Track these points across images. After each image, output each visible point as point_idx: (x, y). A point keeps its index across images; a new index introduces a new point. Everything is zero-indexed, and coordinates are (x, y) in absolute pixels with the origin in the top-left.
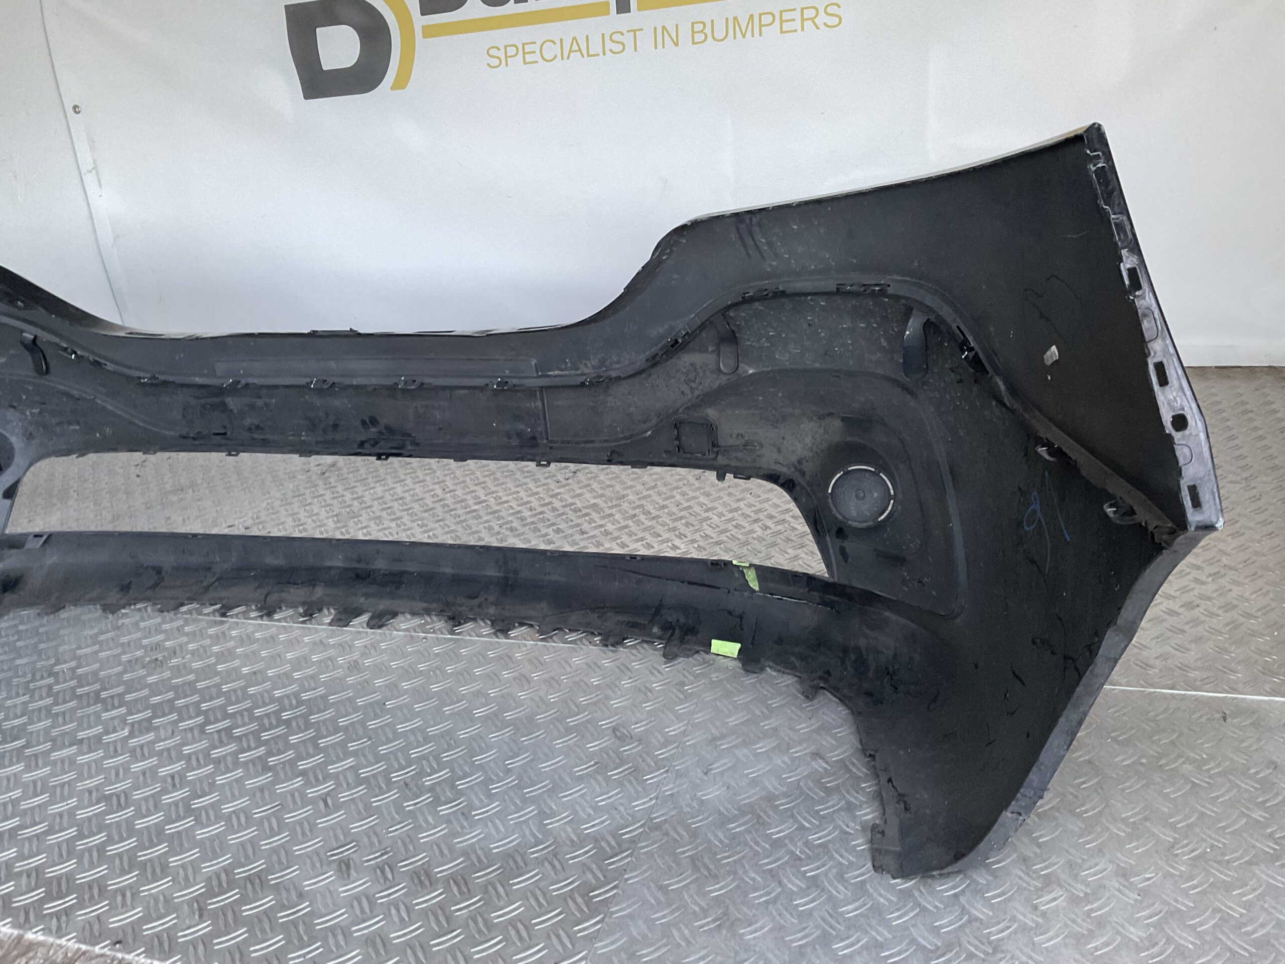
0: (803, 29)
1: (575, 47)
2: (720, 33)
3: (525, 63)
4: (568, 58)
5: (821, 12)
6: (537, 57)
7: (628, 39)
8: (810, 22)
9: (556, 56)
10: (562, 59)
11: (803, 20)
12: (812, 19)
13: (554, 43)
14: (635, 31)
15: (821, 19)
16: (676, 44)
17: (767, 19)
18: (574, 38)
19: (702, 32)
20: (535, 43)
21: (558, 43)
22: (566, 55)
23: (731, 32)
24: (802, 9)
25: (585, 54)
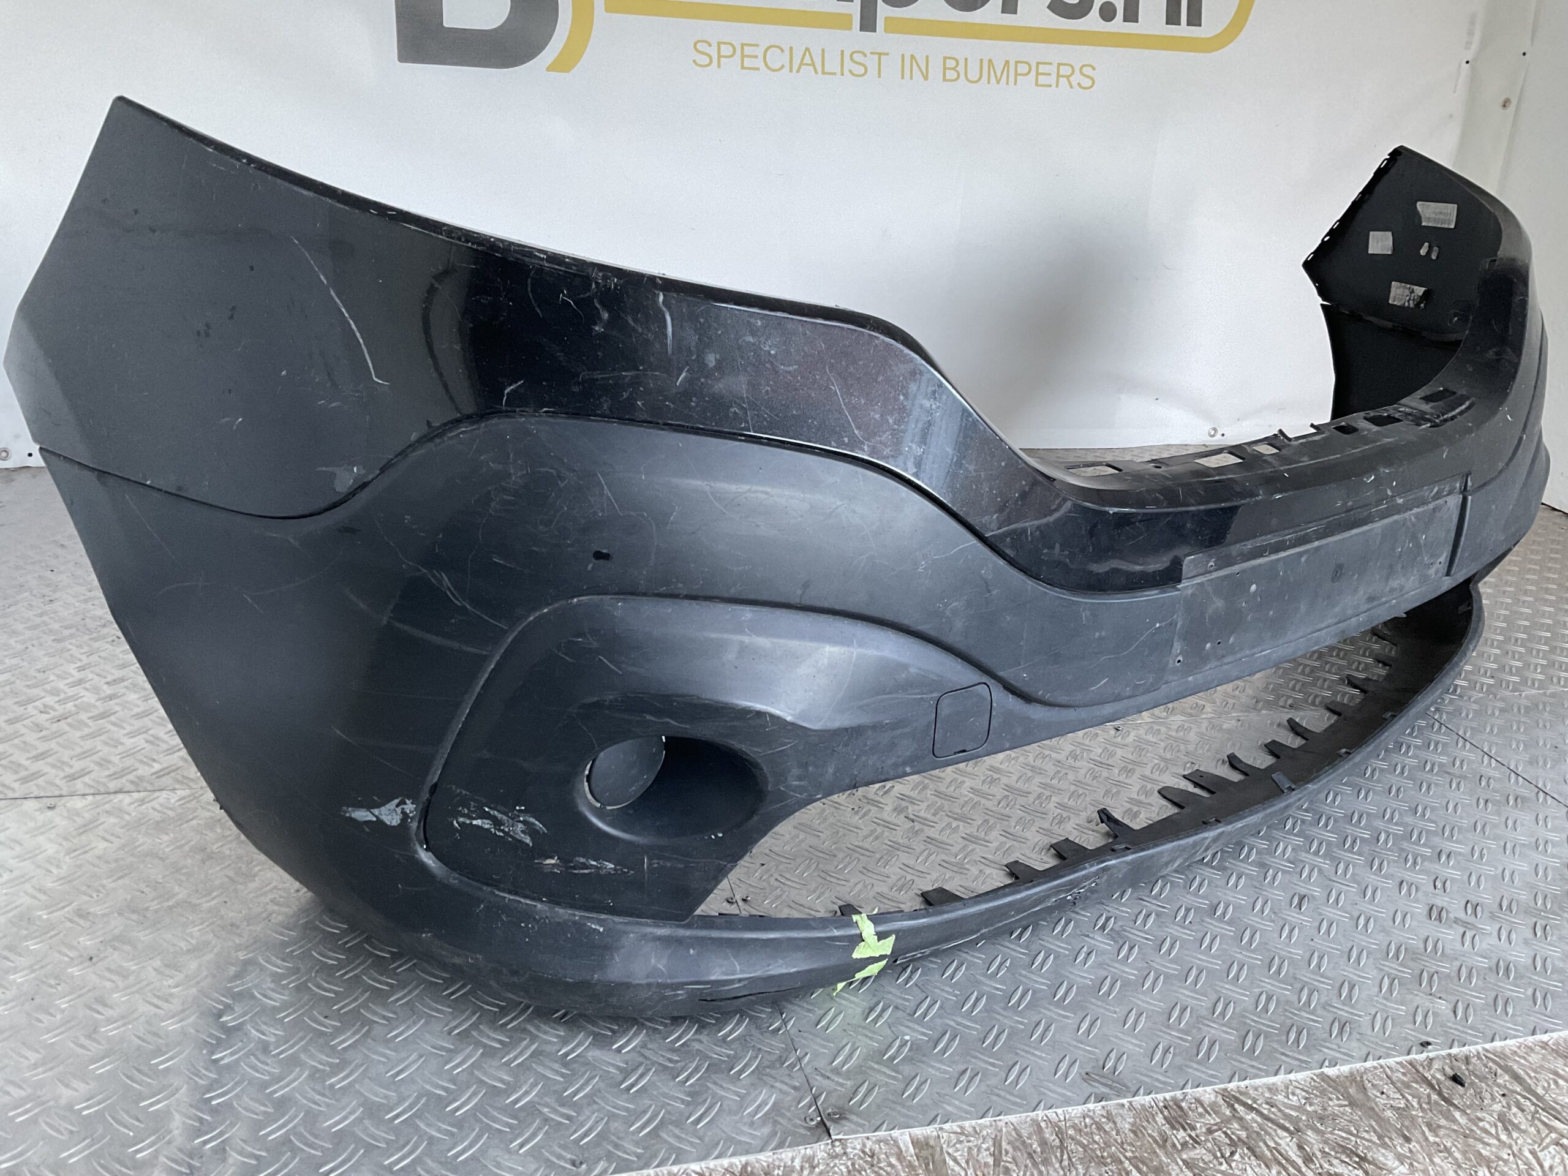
0: (1057, 86)
1: (807, 60)
2: (973, 75)
3: (743, 67)
4: (798, 71)
5: (1077, 71)
6: (759, 62)
7: (872, 62)
8: (1065, 79)
9: (783, 66)
10: (791, 71)
11: (1058, 76)
12: (1068, 77)
13: (782, 51)
14: (880, 54)
15: (1076, 78)
16: (926, 78)
17: (1024, 68)
18: (807, 49)
19: (954, 69)
20: (757, 45)
21: (787, 52)
22: (795, 68)
23: (985, 74)
24: (1059, 65)
25: (819, 70)
